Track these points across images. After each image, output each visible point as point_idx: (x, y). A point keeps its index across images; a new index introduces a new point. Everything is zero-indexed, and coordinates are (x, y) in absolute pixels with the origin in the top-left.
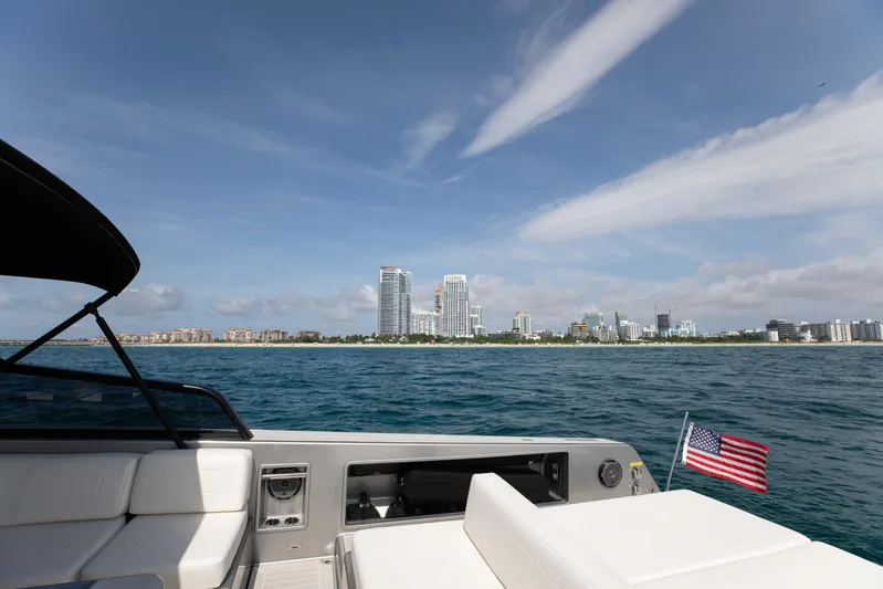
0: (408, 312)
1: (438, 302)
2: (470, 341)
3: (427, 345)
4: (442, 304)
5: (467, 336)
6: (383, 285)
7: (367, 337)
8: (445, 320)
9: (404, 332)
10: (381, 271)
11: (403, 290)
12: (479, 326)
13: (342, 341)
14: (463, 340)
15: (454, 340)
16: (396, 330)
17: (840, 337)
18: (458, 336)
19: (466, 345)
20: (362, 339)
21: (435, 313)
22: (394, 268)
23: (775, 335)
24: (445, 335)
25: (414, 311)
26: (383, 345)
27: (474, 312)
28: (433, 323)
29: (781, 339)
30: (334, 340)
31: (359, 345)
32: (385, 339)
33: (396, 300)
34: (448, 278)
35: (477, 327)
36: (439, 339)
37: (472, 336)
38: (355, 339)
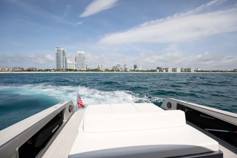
0: (66, 62)
1: (76, 59)
2: (85, 71)
3: (71, 72)
4: (77, 60)
5: (84, 70)
6: (57, 53)
7: (51, 70)
8: (78, 65)
9: (65, 68)
10: (56, 49)
11: (64, 55)
12: (89, 67)
13: (42, 71)
14: (83, 71)
15: (80, 71)
16: (62, 68)
17: (179, 71)
18: (81, 70)
19: (83, 72)
20: (50, 70)
21: (75, 63)
22: (61, 48)
23: (158, 70)
24: (78, 69)
25: (67, 62)
26: (57, 72)
27: (87, 63)
28: (74, 66)
29: (159, 71)
30: (39, 71)
31: (48, 72)
32: (58, 70)
33: (62, 58)
34: (79, 52)
35: (88, 67)
36: (76, 70)
37: (86, 70)
38: (47, 70)
